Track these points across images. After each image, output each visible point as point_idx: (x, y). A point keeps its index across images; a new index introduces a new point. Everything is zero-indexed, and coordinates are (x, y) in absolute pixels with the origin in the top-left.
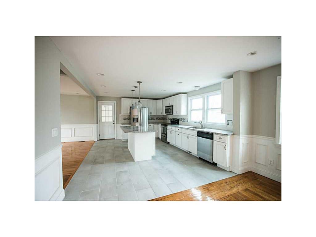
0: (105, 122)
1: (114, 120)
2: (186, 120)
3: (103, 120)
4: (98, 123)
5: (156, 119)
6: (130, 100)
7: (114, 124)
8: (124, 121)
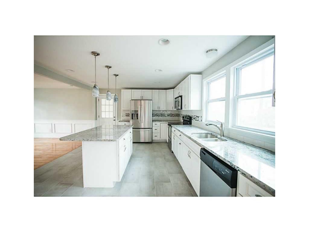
0: (106, 118)
1: (115, 116)
2: (200, 119)
3: (103, 115)
4: (98, 119)
5: (168, 115)
6: (131, 91)
7: (114, 120)
8: (126, 117)
